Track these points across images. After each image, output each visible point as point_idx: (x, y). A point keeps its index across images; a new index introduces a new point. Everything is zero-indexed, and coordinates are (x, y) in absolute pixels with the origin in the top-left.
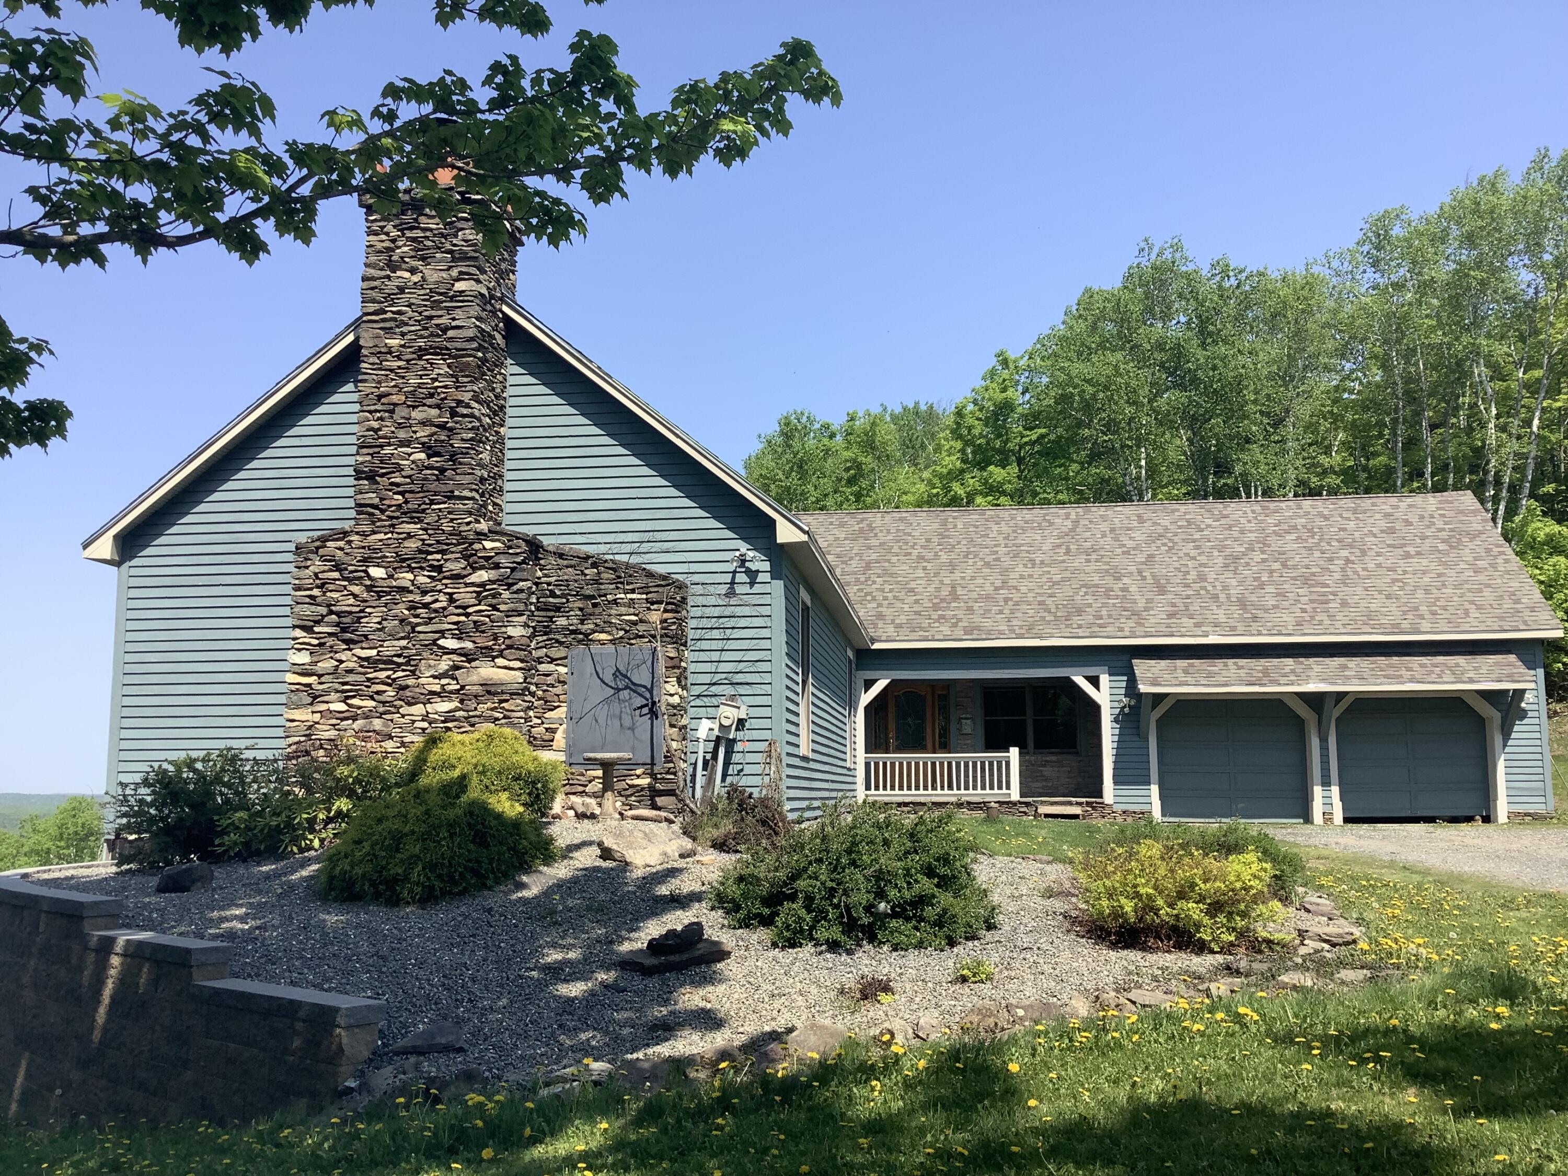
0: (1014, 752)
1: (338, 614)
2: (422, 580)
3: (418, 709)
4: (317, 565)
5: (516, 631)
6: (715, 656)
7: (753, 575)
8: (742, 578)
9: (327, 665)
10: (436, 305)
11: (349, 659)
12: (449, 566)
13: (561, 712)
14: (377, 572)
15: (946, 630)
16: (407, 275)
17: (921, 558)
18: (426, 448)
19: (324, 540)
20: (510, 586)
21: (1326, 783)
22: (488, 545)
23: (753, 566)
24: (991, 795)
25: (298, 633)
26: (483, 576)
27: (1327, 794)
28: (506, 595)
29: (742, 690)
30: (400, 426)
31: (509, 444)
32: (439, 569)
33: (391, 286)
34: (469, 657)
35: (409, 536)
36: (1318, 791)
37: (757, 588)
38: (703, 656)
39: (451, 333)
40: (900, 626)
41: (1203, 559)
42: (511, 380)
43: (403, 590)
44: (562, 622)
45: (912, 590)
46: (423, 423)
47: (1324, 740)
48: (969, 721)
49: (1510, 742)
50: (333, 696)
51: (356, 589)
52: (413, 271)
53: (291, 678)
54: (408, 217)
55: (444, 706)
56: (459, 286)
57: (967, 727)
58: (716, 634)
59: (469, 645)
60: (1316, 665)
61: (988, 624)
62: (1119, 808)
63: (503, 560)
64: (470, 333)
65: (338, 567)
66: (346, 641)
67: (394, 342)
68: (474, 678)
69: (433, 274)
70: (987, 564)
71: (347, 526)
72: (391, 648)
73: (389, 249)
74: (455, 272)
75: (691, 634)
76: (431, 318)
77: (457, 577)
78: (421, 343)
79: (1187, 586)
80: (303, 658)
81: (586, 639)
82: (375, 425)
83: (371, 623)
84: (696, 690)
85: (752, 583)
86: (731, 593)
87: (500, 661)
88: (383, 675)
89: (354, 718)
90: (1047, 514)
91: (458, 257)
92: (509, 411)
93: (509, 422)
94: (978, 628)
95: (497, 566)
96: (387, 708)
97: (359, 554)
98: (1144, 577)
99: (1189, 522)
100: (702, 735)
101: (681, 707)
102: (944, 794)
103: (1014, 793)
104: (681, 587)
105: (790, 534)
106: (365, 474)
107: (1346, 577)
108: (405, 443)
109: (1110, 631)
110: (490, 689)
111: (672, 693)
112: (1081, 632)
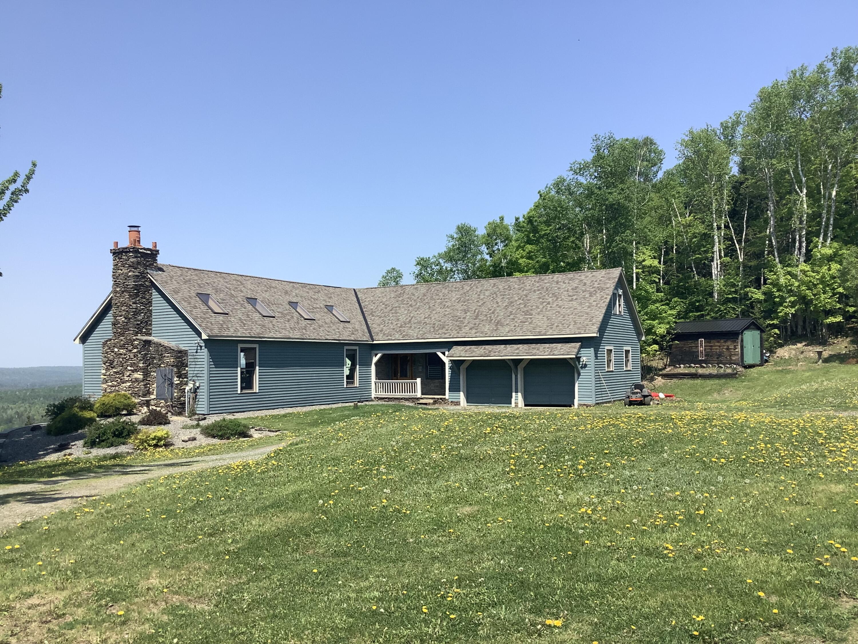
0: (419, 380)
1: (110, 360)
2: (124, 352)
3: (124, 385)
4: (106, 348)
5: (141, 365)
6: (193, 369)
7: (201, 347)
8: (199, 348)
9: (108, 373)
10: (126, 279)
11: (112, 372)
12: (129, 348)
13: (155, 385)
14: (116, 350)
15: (397, 336)
16: (120, 271)
17: (411, 306)
18: (124, 317)
19: (107, 341)
20: (140, 353)
21: (516, 392)
22: (136, 342)
23: (201, 345)
24: (411, 395)
25: (103, 365)
26: (135, 350)
27: (517, 396)
28: (139, 355)
29: (199, 378)
30: (120, 312)
31: (153, 311)
32: (127, 349)
33: (117, 274)
34: (133, 371)
35: (122, 340)
36: (514, 394)
37: (202, 351)
38: (191, 369)
39: (128, 287)
40: (385, 334)
41: (500, 304)
42: (153, 294)
43: (121, 354)
44: (155, 361)
45: (398, 320)
46: (124, 310)
47: (516, 377)
48: (421, 367)
49: (580, 377)
50: (109, 381)
51: (112, 354)
52: (121, 270)
53: (102, 377)
54: (120, 256)
55: (129, 384)
56: (130, 274)
58: (193, 363)
59: (132, 368)
60: (509, 348)
61: (412, 333)
62: (450, 400)
63: (138, 346)
64: (131, 286)
65: (110, 348)
66: (112, 367)
67: (118, 289)
68: (134, 377)
69: (125, 271)
70: (430, 308)
71: (111, 337)
72: (119, 369)
73: (117, 265)
74: (129, 270)
75: (189, 363)
76: (125, 282)
77: (131, 351)
78: (123, 289)
79: (486, 316)
80: (104, 371)
81: (160, 366)
82: (115, 311)
83: (115, 363)
84: (189, 378)
85: (201, 349)
86: (197, 352)
87: (139, 373)
88: (118, 376)
89: (113, 387)
90: (464, 284)
91: (130, 266)
92: (153, 302)
93: (153, 305)
94: (407, 335)
95: (137, 348)
96: (119, 384)
97: (113, 345)
98: (475, 312)
99: (509, 286)
100: (186, 391)
101: (181, 384)
102: (398, 395)
103: (419, 394)
104: (180, 352)
105: (204, 337)
106: (114, 324)
107: (541, 311)
108: (121, 316)
109: (446, 336)
110: (137, 380)
111: (176, 380)
112: (437, 336)
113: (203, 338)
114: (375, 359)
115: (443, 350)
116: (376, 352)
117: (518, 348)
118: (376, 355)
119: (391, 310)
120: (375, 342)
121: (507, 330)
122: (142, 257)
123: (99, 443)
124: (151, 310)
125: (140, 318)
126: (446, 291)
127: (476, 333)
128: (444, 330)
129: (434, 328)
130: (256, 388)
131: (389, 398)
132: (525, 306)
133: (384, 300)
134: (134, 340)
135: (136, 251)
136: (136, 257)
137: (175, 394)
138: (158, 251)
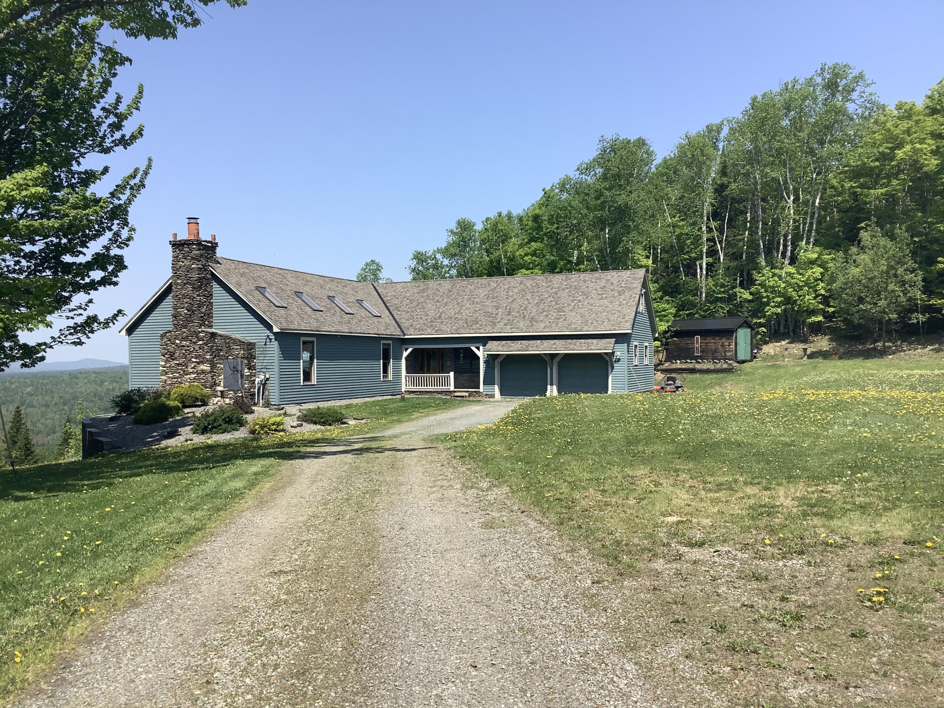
0: (452, 374)
1: (170, 352)
2: (188, 344)
3: (188, 376)
4: (165, 340)
5: (208, 357)
6: (262, 361)
7: (270, 339)
8: (268, 340)
9: (168, 365)
10: (188, 271)
11: (173, 363)
12: (193, 340)
13: (222, 377)
14: (178, 342)
15: (430, 331)
16: (181, 263)
17: (438, 301)
18: (187, 309)
19: (166, 333)
20: (206, 345)
21: (552, 384)
22: (201, 334)
23: (271, 337)
24: (444, 388)
25: (162, 357)
26: (201, 342)
27: (552, 388)
28: (206, 347)
29: (269, 370)
30: (181, 303)
32: (190, 341)
33: (178, 266)
34: (198, 363)
35: (184, 332)
36: (549, 387)
37: (272, 343)
38: (260, 361)
39: (191, 279)
40: (416, 329)
41: (531, 301)
42: (214, 284)
43: (184, 346)
44: (222, 353)
45: (427, 315)
46: (186, 303)
47: (552, 370)
49: (614, 370)
50: (170, 373)
51: (173, 346)
52: (183, 262)
53: (161, 368)
54: (181, 248)
55: (194, 376)
56: (193, 266)
57: (449, 363)
58: (262, 355)
59: (198, 360)
60: (546, 343)
61: (444, 328)
62: (484, 393)
63: (204, 338)
64: (194, 279)
65: (170, 340)
66: (172, 359)
67: (179, 281)
68: (199, 369)
69: (187, 263)
70: (458, 303)
71: (171, 329)
72: (181, 361)
73: (177, 256)
74: (191, 263)
75: (257, 355)
76: (187, 275)
77: (195, 343)
78: (185, 281)
79: (519, 312)
80: (163, 363)
81: (227, 358)
82: (176, 304)
83: (177, 355)
84: (259, 370)
85: (270, 342)
86: (265, 345)
87: (205, 365)
88: (180, 368)
89: (175, 378)
91: (193, 258)
92: (214, 293)
93: (214, 296)
94: (440, 330)
95: (203, 340)
96: (181, 376)
97: (174, 337)
98: (506, 309)
99: (537, 284)
100: (256, 382)
101: (251, 375)
102: (430, 388)
103: (452, 388)
104: (250, 344)
105: (276, 329)
106: (175, 316)
107: (574, 308)
108: (182, 308)
109: (482, 331)
110: (203, 372)
111: (246, 372)
112: (472, 332)
113: (274, 331)
114: (405, 354)
115: (477, 345)
116: (406, 346)
117: (555, 344)
118: (406, 349)
119: (418, 305)
120: (406, 337)
121: (543, 326)
122: (204, 249)
123: (211, 430)
124: (212, 303)
125: (203, 310)
126: (472, 288)
127: (511, 328)
128: (478, 326)
129: (466, 323)
130: (314, 381)
131: (420, 392)
132: (556, 304)
133: (408, 295)
134: (200, 332)
135: (199, 243)
136: (199, 250)
137: (246, 386)
138: (217, 244)
